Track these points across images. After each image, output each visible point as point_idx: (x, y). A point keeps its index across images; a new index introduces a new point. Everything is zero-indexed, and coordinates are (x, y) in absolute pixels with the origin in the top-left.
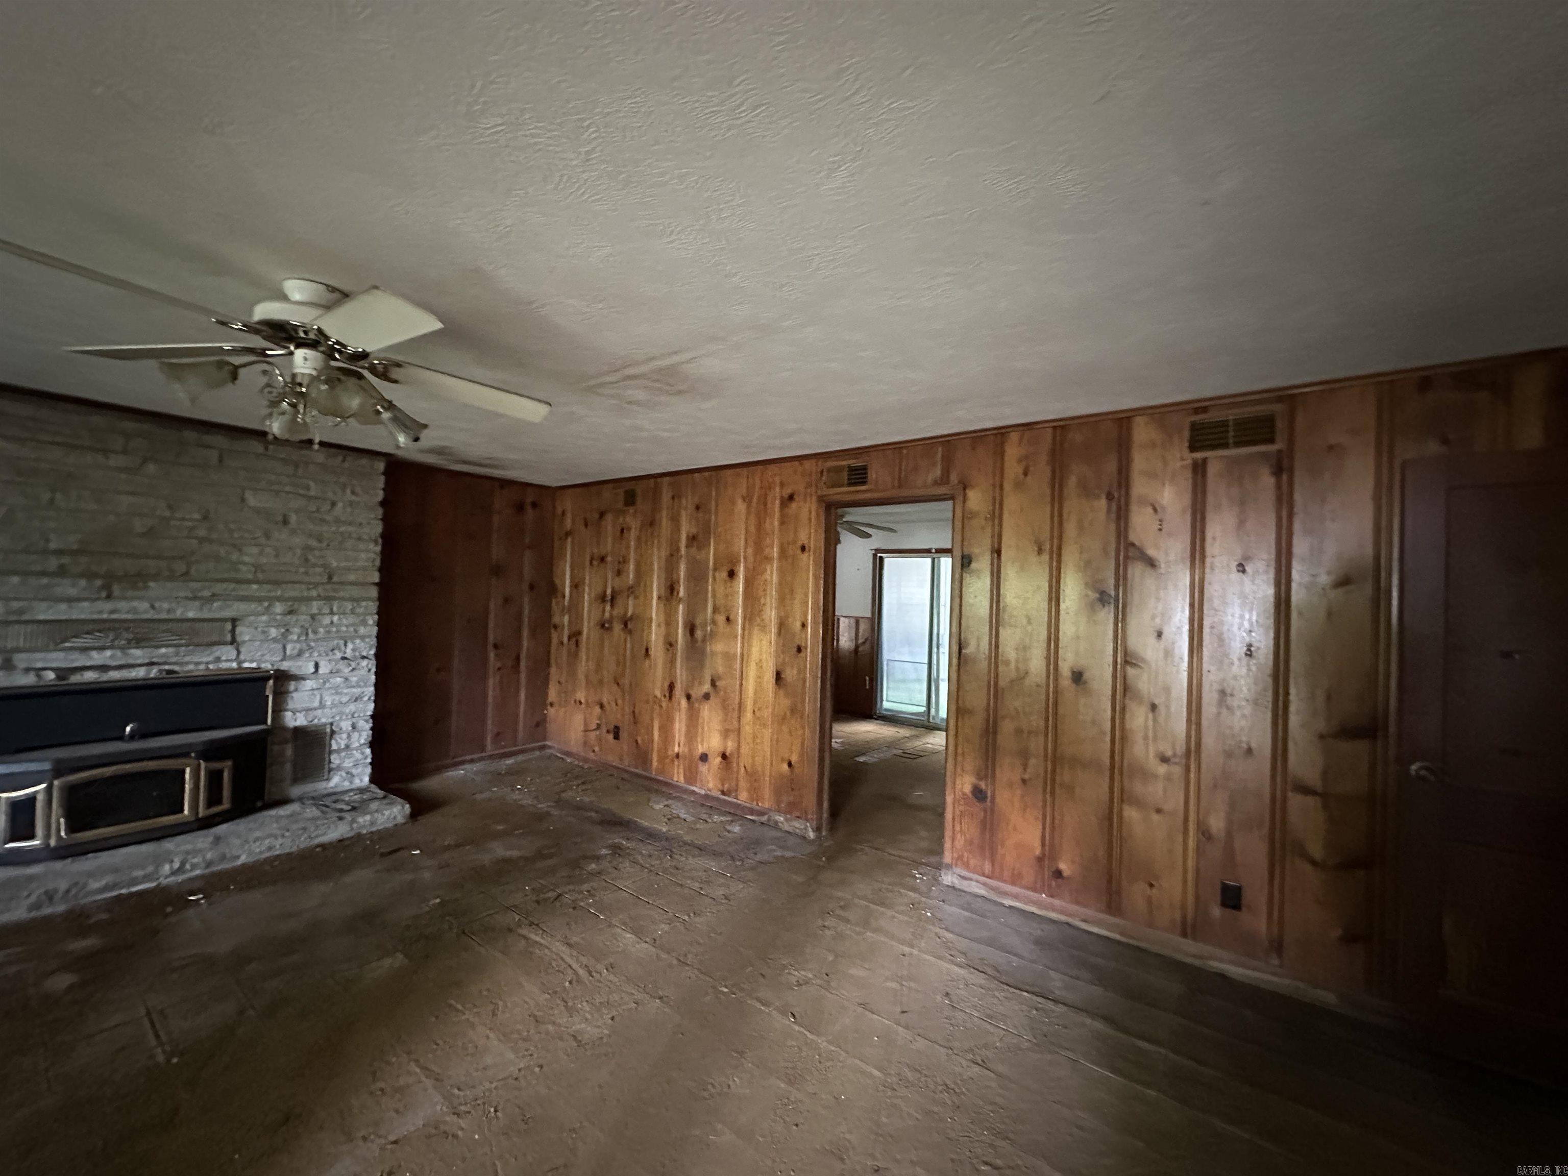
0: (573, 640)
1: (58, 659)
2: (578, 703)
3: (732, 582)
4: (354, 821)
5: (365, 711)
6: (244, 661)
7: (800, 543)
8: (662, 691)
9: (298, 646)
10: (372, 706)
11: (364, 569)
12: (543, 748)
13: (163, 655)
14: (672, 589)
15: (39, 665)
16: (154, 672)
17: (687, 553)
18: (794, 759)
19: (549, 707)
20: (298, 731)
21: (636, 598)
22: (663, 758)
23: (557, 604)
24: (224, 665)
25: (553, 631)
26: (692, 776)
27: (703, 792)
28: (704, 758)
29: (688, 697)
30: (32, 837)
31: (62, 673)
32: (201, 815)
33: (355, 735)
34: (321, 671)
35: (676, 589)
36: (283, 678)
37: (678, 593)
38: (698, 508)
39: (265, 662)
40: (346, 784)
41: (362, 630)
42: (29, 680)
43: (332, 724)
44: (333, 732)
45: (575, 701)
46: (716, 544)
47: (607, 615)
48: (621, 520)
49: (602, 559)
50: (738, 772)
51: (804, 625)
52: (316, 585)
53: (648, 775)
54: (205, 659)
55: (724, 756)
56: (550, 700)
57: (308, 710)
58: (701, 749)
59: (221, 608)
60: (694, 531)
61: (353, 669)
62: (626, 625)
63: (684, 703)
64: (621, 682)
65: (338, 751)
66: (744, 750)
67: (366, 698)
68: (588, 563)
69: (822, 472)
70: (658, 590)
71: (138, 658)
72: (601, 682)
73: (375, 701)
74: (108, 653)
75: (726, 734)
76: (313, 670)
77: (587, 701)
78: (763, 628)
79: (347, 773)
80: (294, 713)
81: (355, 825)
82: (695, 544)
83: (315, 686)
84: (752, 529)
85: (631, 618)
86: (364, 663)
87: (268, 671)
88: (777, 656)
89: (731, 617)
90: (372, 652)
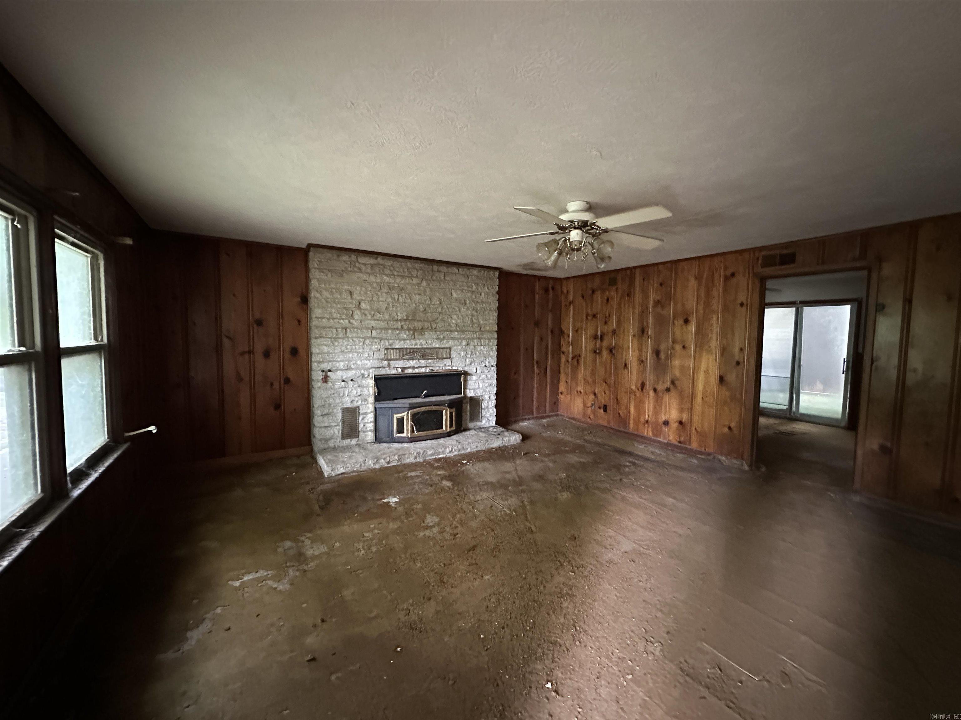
0: (575, 360)
1: (401, 364)
2: (579, 392)
3: (686, 325)
4: (503, 440)
5: (493, 392)
6: (454, 366)
7: (739, 301)
8: (636, 386)
9: (470, 360)
10: (496, 389)
11: (492, 324)
12: (557, 415)
13: (430, 363)
14: (643, 331)
15: (397, 366)
16: (428, 371)
17: (653, 311)
18: (733, 425)
19: (560, 395)
20: (471, 398)
21: (617, 336)
22: (637, 422)
23: (564, 341)
24: (448, 368)
25: (562, 355)
26: (657, 432)
27: (665, 441)
28: (666, 423)
29: (655, 390)
30: (403, 432)
31: (403, 369)
32: (448, 430)
33: (490, 402)
34: (478, 372)
35: (646, 331)
36: (466, 374)
37: (647, 333)
38: (661, 285)
39: (460, 367)
40: (487, 424)
41: (491, 353)
42: (394, 372)
43: (482, 396)
44: (482, 400)
45: (577, 392)
46: (675, 305)
47: (598, 345)
48: (607, 293)
49: (594, 316)
50: (691, 431)
51: (741, 350)
52: (476, 332)
53: (627, 431)
54: (442, 365)
55: (681, 423)
56: (560, 390)
57: (474, 389)
58: (664, 418)
59: (446, 343)
60: (658, 298)
61: (489, 371)
62: (611, 351)
63: (652, 393)
64: (608, 382)
65: (485, 409)
66: (696, 418)
67: (493, 385)
68: (584, 318)
69: (758, 259)
70: (633, 331)
71: (422, 364)
72: (594, 382)
73: (497, 387)
74: (415, 361)
75: (681, 410)
76: (475, 371)
77: (585, 392)
78: (709, 352)
79: (488, 419)
80: (470, 390)
81: (503, 441)
82: (659, 306)
83: (476, 379)
84: (703, 295)
85: (614, 347)
86: (492, 368)
87: (461, 371)
88: (720, 368)
89: (686, 345)
90: (495, 363)
